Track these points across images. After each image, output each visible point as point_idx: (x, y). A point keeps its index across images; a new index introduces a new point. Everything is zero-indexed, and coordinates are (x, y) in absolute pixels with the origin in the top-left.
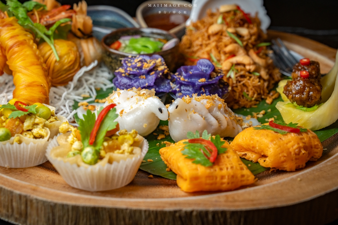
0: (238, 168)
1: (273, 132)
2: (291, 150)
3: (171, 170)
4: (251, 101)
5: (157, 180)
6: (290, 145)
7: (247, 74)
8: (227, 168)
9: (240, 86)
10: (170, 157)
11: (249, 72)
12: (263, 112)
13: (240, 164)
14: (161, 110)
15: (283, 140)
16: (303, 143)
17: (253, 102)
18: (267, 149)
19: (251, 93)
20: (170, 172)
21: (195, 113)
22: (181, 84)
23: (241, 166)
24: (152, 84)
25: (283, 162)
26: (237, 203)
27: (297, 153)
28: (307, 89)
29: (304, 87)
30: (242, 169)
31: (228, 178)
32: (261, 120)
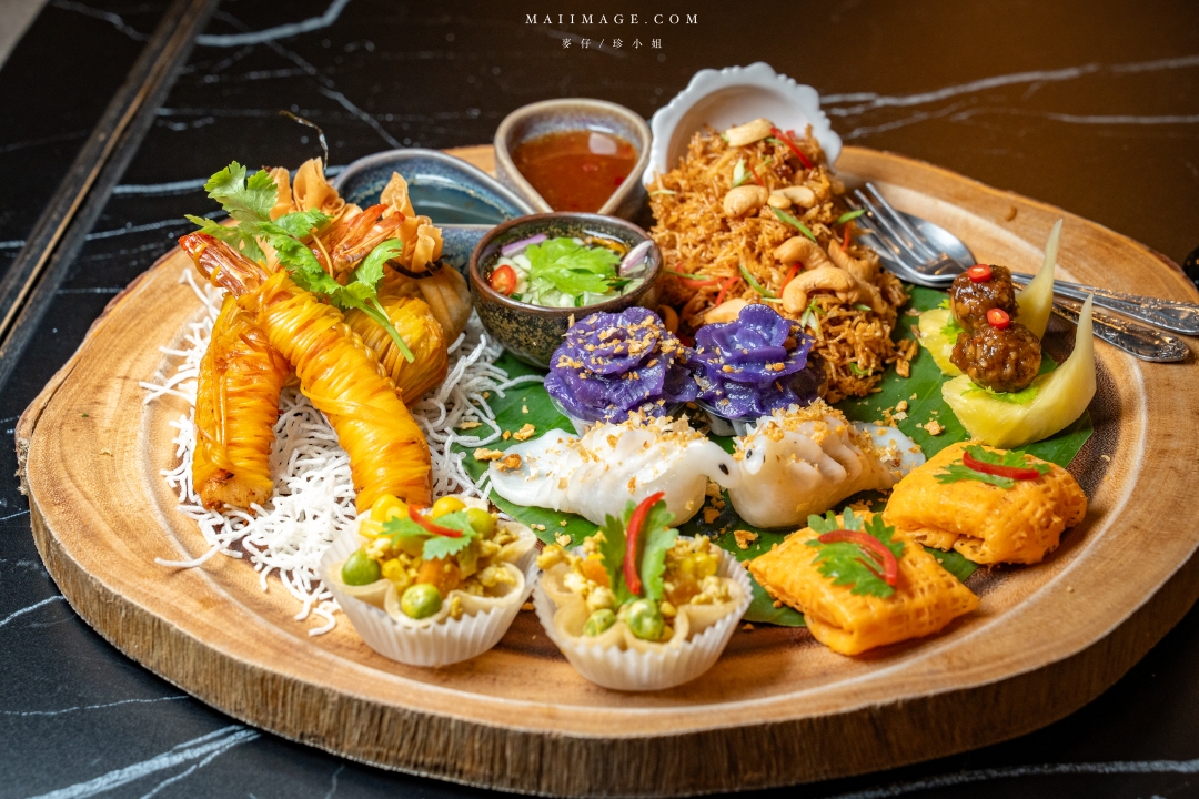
0: (944, 585)
1: (982, 484)
2: (1032, 522)
3: (784, 605)
4: (866, 377)
5: (764, 632)
6: (1028, 510)
7: (844, 312)
8: (922, 591)
9: (835, 344)
10: (789, 583)
11: (846, 306)
12: (902, 405)
13: (943, 576)
14: (724, 469)
15: (1011, 503)
16: (1052, 499)
17: (871, 380)
18: (982, 526)
19: (861, 360)
20: (784, 610)
21: (797, 460)
22: (722, 381)
23: (945, 578)
24: (660, 390)
25: (1019, 549)
26: (974, 670)
27: (1045, 525)
28: (1013, 355)
29: (1006, 351)
30: (950, 585)
31: (931, 613)
32: (906, 428)
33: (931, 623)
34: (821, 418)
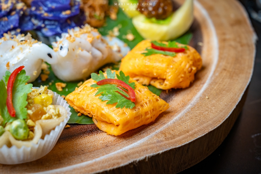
0: (155, 100)
1: (162, 56)
2: (185, 70)
3: (82, 114)
5: (75, 128)
6: (183, 64)
8: (146, 103)
10: (86, 105)
12: (116, 29)
13: (153, 96)
14: (50, 55)
15: (176, 62)
16: (191, 60)
18: (165, 73)
20: (83, 117)
21: (82, 50)
22: (44, 20)
23: (155, 97)
24: (17, 25)
26: (177, 139)
27: (190, 71)
30: (157, 100)
31: (151, 113)
32: (120, 37)
33: (151, 118)
34: (89, 32)
